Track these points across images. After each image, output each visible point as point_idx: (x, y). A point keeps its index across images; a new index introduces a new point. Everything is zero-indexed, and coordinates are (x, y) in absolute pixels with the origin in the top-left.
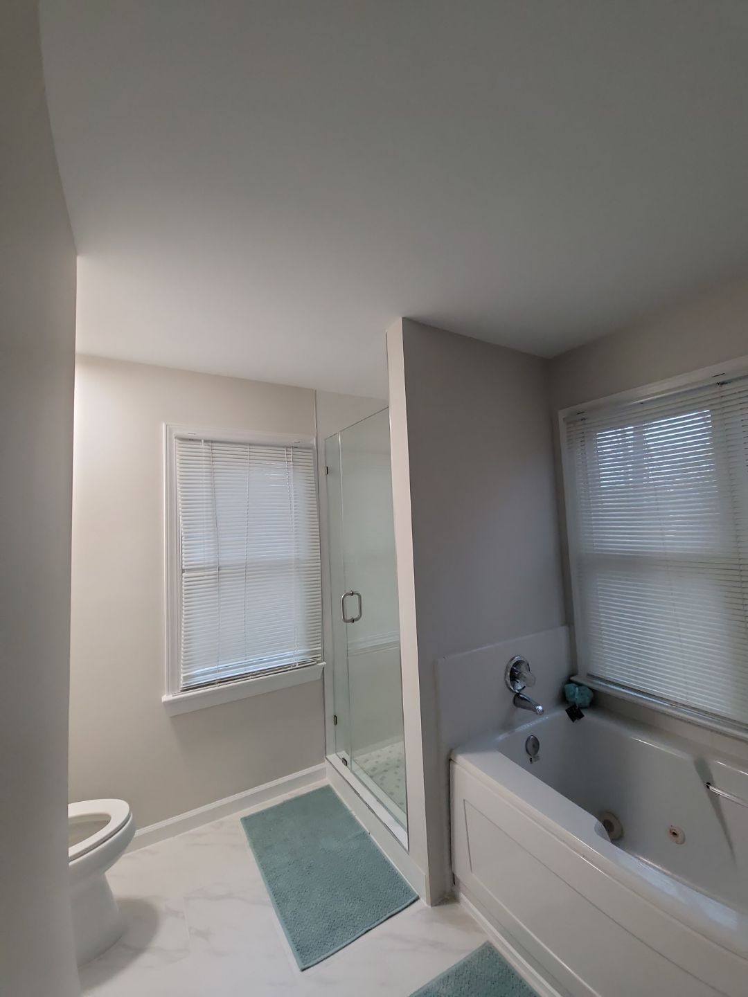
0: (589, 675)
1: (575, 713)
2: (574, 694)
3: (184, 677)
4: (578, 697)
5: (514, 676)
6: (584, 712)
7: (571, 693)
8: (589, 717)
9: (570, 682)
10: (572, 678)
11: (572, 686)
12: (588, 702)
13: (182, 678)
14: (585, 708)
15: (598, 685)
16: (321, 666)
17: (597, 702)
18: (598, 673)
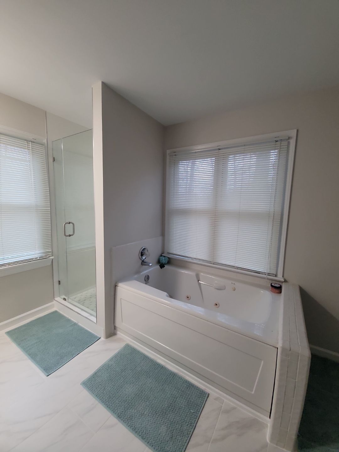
0: (168, 253)
1: (162, 266)
2: (162, 260)
4: (164, 260)
5: (142, 254)
6: (165, 265)
7: (162, 259)
8: (166, 267)
9: (161, 256)
12: (166, 262)
14: (166, 264)
15: (170, 256)
16: (51, 258)
17: (170, 261)
18: (171, 252)
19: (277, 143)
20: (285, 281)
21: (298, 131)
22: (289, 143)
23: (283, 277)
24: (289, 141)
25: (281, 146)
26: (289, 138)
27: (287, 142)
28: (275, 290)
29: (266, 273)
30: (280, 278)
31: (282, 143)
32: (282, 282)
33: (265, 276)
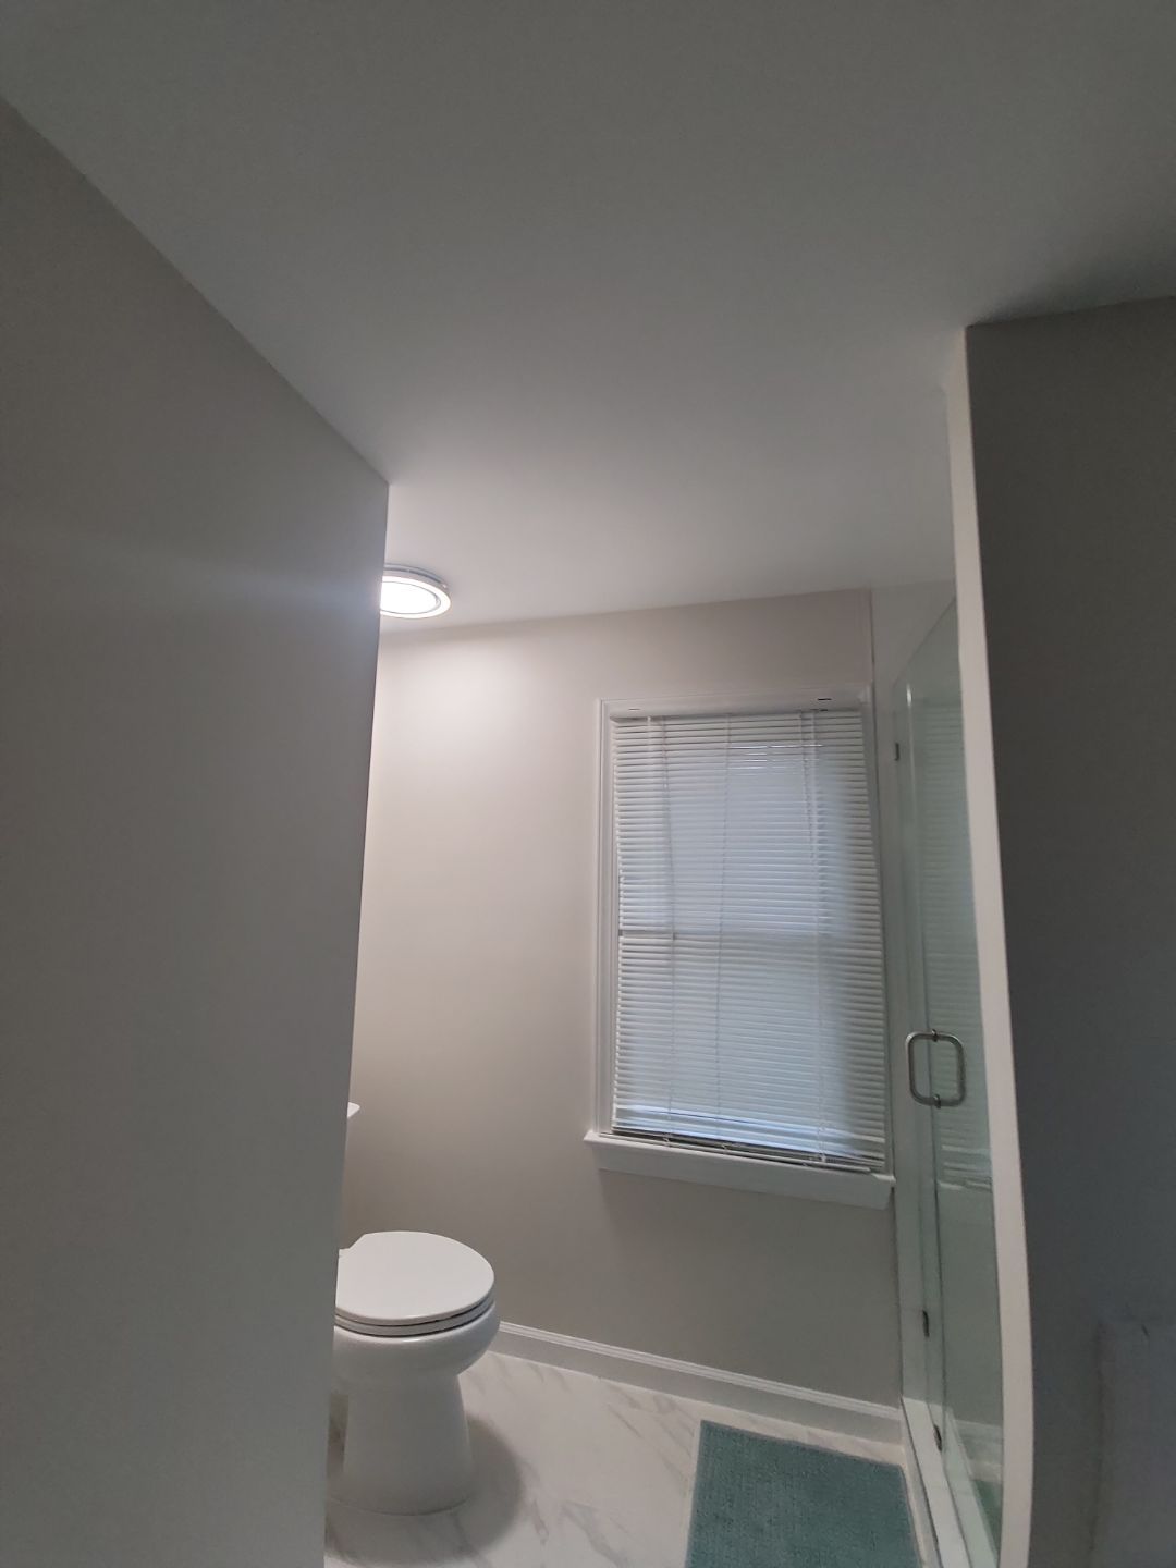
3: (618, 1110)
13: (615, 1111)
16: (886, 1182)
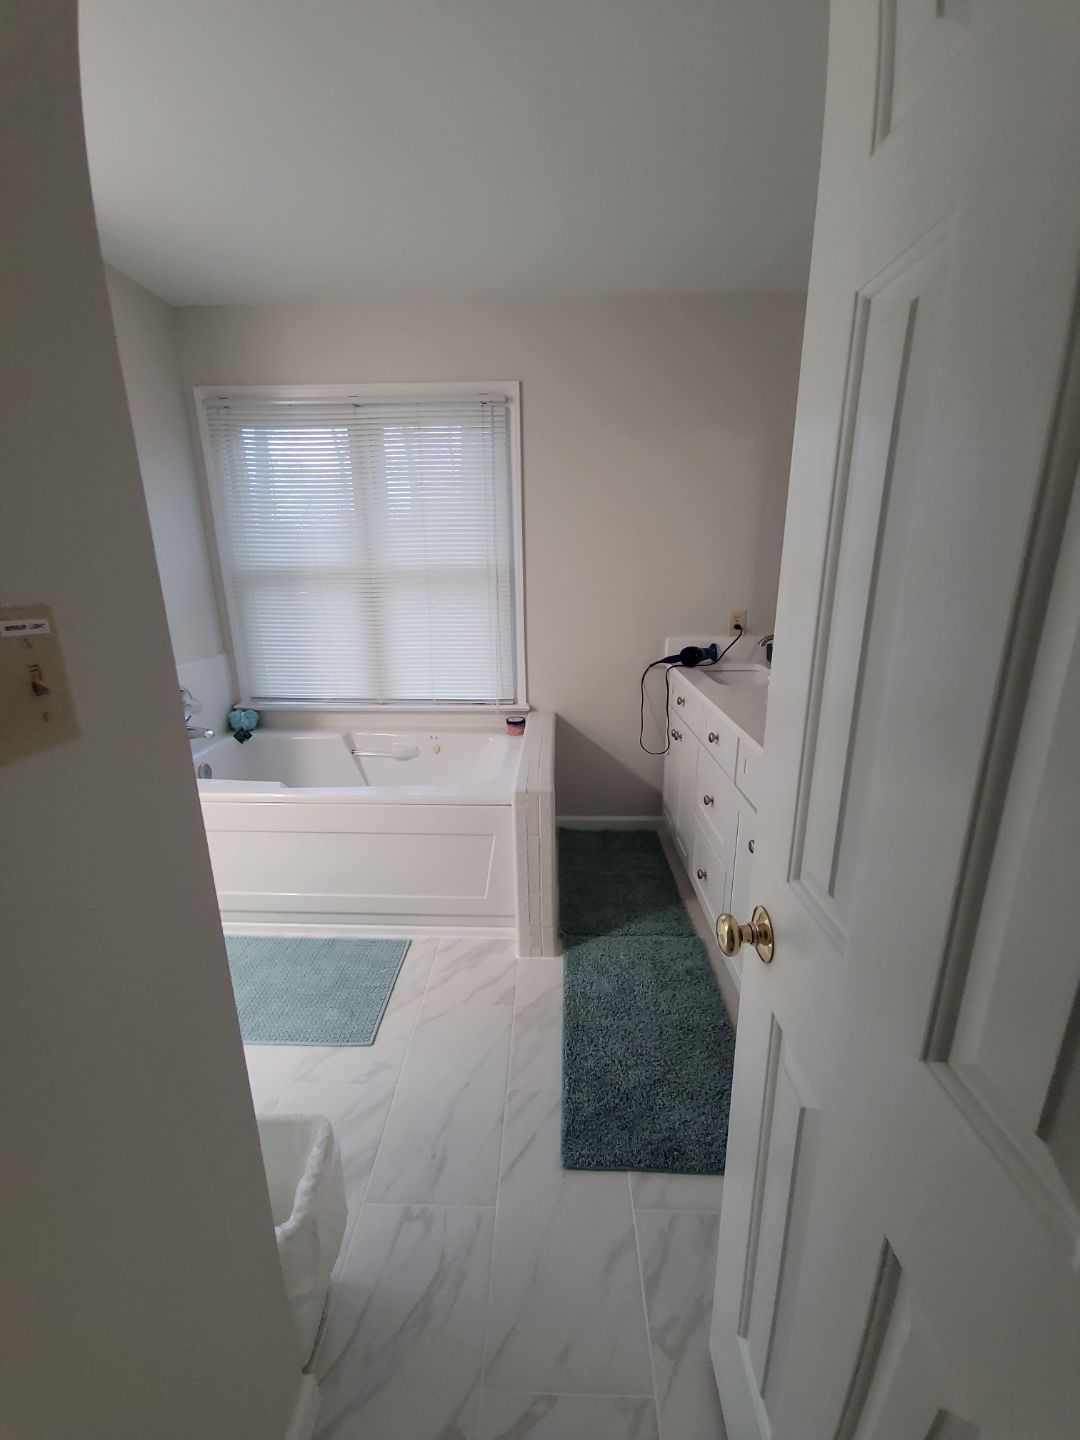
0: (253, 698)
1: (243, 736)
2: (240, 720)
4: (244, 722)
6: (250, 733)
7: (237, 719)
8: (255, 735)
9: (234, 710)
10: (236, 707)
11: (237, 713)
12: (254, 724)
14: (252, 730)
15: (261, 706)
17: (262, 721)
18: (263, 693)
19: (486, 408)
20: (532, 709)
21: (521, 384)
22: (507, 410)
23: (527, 702)
24: (507, 405)
25: (493, 416)
26: (507, 400)
27: (504, 409)
28: (514, 729)
29: (495, 700)
30: (522, 705)
31: (495, 409)
32: (527, 712)
33: (494, 707)
